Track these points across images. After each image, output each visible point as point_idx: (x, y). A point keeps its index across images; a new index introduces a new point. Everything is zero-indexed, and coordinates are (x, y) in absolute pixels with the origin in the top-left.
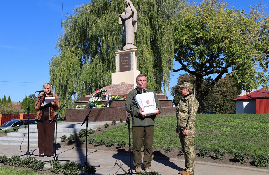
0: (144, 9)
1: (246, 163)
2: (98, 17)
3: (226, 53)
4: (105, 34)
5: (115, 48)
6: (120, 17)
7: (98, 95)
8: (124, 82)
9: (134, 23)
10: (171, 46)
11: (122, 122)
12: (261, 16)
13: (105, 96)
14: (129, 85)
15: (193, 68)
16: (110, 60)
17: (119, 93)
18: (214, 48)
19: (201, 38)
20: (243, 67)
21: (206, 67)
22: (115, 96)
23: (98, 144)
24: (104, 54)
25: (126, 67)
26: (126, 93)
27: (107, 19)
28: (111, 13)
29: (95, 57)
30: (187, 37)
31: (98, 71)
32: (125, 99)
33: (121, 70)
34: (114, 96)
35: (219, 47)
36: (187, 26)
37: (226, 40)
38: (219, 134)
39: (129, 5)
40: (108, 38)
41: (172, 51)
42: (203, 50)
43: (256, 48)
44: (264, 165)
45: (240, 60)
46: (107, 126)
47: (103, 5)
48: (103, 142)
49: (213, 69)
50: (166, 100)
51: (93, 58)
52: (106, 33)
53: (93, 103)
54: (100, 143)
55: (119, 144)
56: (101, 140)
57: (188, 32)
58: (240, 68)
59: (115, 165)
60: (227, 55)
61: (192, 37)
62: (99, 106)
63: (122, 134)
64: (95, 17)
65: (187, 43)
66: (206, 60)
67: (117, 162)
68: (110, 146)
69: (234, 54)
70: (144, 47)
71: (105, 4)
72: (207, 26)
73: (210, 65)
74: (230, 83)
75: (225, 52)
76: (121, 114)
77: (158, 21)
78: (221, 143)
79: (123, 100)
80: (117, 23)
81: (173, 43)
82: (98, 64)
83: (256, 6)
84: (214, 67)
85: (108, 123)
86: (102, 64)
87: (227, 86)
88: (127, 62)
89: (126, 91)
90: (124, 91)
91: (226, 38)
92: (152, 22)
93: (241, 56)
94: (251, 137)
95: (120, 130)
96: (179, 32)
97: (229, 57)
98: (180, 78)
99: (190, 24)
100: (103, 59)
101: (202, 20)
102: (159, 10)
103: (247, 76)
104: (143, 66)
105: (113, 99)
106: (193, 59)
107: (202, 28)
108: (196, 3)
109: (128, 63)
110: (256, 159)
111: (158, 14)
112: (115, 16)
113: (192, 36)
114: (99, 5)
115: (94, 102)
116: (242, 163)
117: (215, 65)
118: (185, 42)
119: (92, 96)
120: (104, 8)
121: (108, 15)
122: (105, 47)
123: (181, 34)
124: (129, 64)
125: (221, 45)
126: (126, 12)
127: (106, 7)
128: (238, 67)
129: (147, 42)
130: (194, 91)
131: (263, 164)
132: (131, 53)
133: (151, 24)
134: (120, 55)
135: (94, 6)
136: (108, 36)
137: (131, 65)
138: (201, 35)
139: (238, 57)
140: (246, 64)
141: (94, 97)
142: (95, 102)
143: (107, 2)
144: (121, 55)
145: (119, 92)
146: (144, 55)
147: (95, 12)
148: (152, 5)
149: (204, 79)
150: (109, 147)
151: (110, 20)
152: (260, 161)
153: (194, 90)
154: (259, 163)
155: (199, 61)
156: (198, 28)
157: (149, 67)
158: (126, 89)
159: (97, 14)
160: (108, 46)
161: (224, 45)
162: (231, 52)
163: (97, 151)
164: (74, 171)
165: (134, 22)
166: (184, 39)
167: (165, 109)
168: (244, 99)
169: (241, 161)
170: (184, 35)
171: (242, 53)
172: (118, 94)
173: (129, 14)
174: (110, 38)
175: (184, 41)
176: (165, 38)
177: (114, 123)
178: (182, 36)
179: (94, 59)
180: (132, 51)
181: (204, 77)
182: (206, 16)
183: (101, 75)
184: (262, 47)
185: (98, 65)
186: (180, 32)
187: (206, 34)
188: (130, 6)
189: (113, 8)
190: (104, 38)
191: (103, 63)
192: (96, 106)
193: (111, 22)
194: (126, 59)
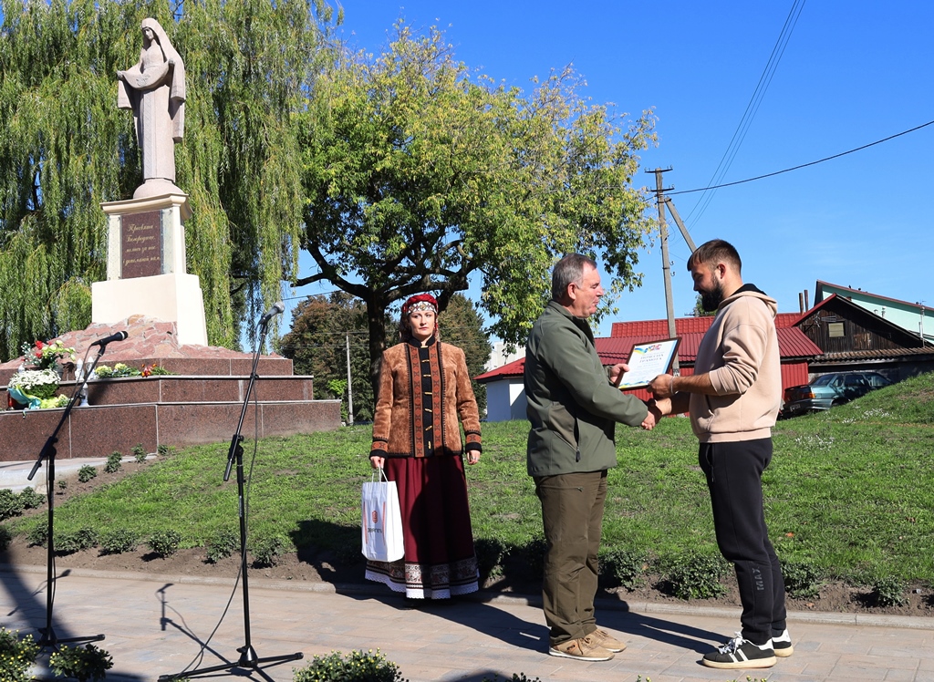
0: (199, 66)
1: (644, 590)
2: (29, 86)
3: (470, 225)
4: (56, 145)
5: (93, 196)
6: (121, 83)
7: (45, 364)
8: (138, 316)
9: (174, 105)
10: (291, 194)
11: (142, 460)
12: (569, 112)
13: (71, 367)
14: (157, 325)
15: (360, 272)
16: (76, 241)
17: (123, 355)
18: (430, 208)
19: (387, 174)
20: (521, 270)
21: (402, 270)
22: (112, 365)
23: (69, 548)
24: (52, 220)
25: (144, 261)
26: (152, 352)
27: (65, 94)
28: (78, 71)
29: (17, 229)
30: (342, 167)
31: (30, 279)
32: (149, 377)
33: (128, 272)
34: (105, 367)
35: (448, 203)
36: (343, 133)
37: (470, 182)
38: (511, 491)
39: (154, 42)
40: (69, 160)
41: (296, 215)
42: (393, 214)
43: (556, 210)
44: (709, 593)
45: (513, 247)
46: (89, 476)
47: (48, 41)
48: (89, 539)
49: (423, 277)
50: (293, 376)
51: (11, 231)
52: (63, 141)
53: (27, 392)
54: (76, 541)
55: (156, 544)
56: (82, 532)
57: (344, 154)
58: (515, 274)
59: (164, 629)
60: (472, 231)
61: (356, 171)
62: (51, 404)
63: (152, 505)
64: (19, 85)
65: (342, 189)
66: (403, 246)
67: (166, 617)
68: (119, 552)
69: (494, 228)
70: (198, 197)
71: (55, 39)
72: (408, 132)
73: (412, 264)
74: (457, 327)
75: (465, 221)
76: (135, 429)
77: (246, 109)
78: (532, 521)
79: (141, 377)
80: (100, 109)
81: (297, 186)
82: (32, 254)
83: (552, 78)
84: (425, 272)
85: (92, 465)
86: (44, 253)
87: (449, 335)
88: (148, 243)
89: (151, 347)
90: (145, 346)
91: (469, 175)
92: (227, 112)
93: (517, 234)
94: (619, 496)
95: (143, 488)
96: (313, 152)
97: (479, 236)
98: (299, 309)
99: (352, 127)
100: (47, 237)
101: (391, 114)
102: (250, 71)
103: (532, 300)
104: (194, 262)
105: (101, 377)
106: (363, 243)
107: (390, 141)
108: (371, 55)
109: (153, 248)
110: (683, 574)
111: (246, 86)
112: (94, 84)
113: (358, 166)
114: (31, 39)
115: (28, 388)
116: (630, 590)
117: (428, 264)
118: (335, 184)
119: (21, 368)
120: (50, 56)
121: (66, 76)
122: (57, 193)
123: (323, 157)
124: (156, 250)
125: (455, 198)
126: (143, 65)
127: (60, 52)
128: (507, 269)
129: (207, 179)
130: (348, 352)
131: (706, 588)
132: (166, 211)
133: (222, 119)
134: (123, 217)
135: (14, 44)
136: (69, 153)
137: (165, 254)
138: (387, 163)
139: (507, 236)
140: (532, 261)
141: (26, 369)
142: (33, 387)
143: (62, 33)
144: (127, 219)
145: (124, 351)
146: (199, 227)
147: (19, 66)
148: (227, 51)
149: (391, 310)
150: (114, 555)
151: (74, 96)
152: (697, 580)
153: (348, 347)
154: (692, 586)
155: (378, 250)
156: (379, 141)
157: (217, 266)
158: (149, 341)
159: (26, 74)
160: (69, 192)
161: (462, 197)
162: (484, 223)
163: (71, 573)
164: (11, 672)
165: (174, 102)
166: (333, 173)
167: (292, 408)
168: (511, 375)
169: (628, 584)
170: (333, 161)
171: (522, 224)
172: (120, 359)
173: (156, 71)
174: (76, 163)
175: (332, 180)
176: (270, 167)
177: (114, 465)
178: (327, 164)
179: (14, 235)
180: (170, 205)
181: (392, 305)
182: (405, 101)
183: (40, 294)
184: (576, 209)
185: (29, 259)
186: (319, 151)
187: (403, 159)
188: (159, 43)
189: (87, 54)
190: (52, 161)
191: (49, 251)
192: (38, 403)
193: (80, 105)
194: (146, 233)
